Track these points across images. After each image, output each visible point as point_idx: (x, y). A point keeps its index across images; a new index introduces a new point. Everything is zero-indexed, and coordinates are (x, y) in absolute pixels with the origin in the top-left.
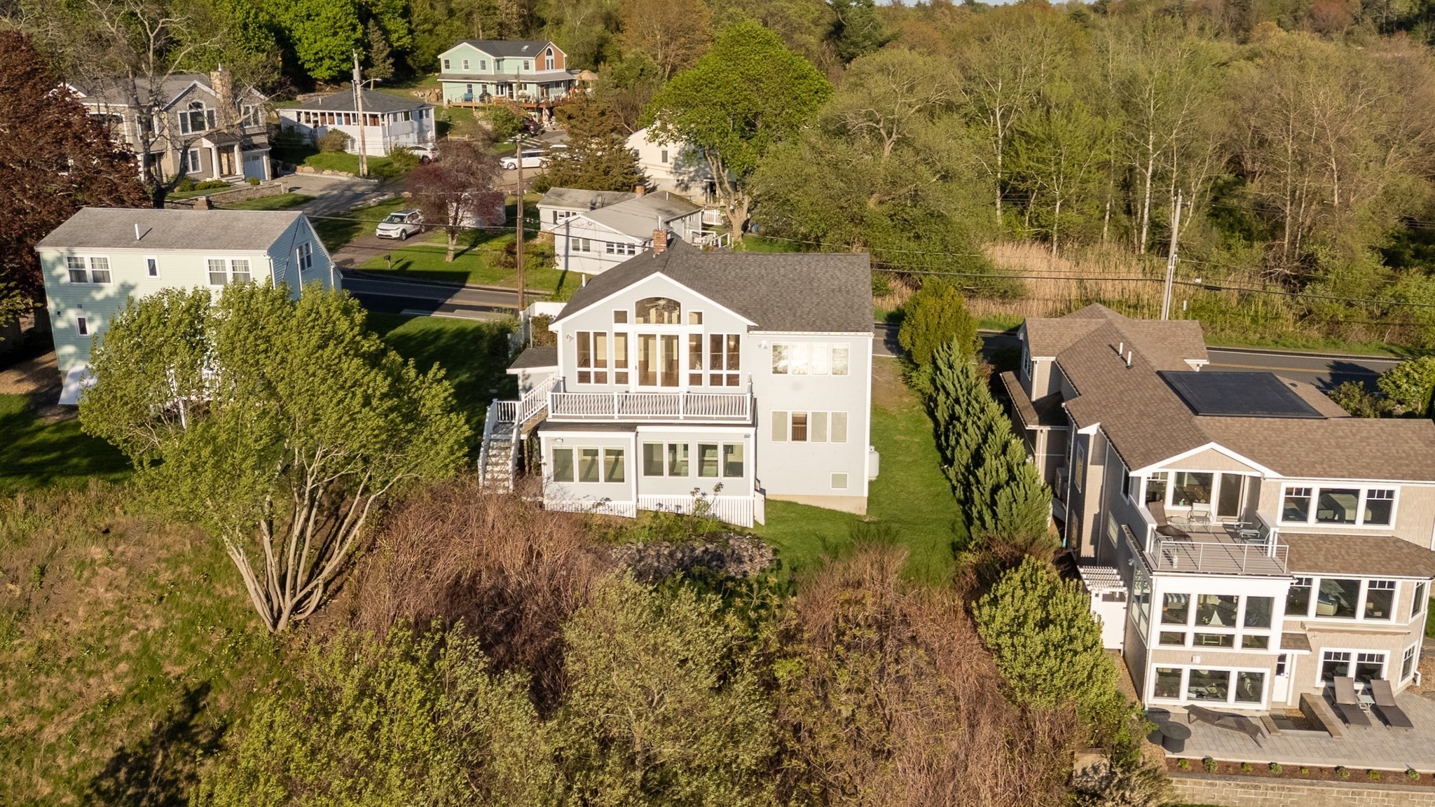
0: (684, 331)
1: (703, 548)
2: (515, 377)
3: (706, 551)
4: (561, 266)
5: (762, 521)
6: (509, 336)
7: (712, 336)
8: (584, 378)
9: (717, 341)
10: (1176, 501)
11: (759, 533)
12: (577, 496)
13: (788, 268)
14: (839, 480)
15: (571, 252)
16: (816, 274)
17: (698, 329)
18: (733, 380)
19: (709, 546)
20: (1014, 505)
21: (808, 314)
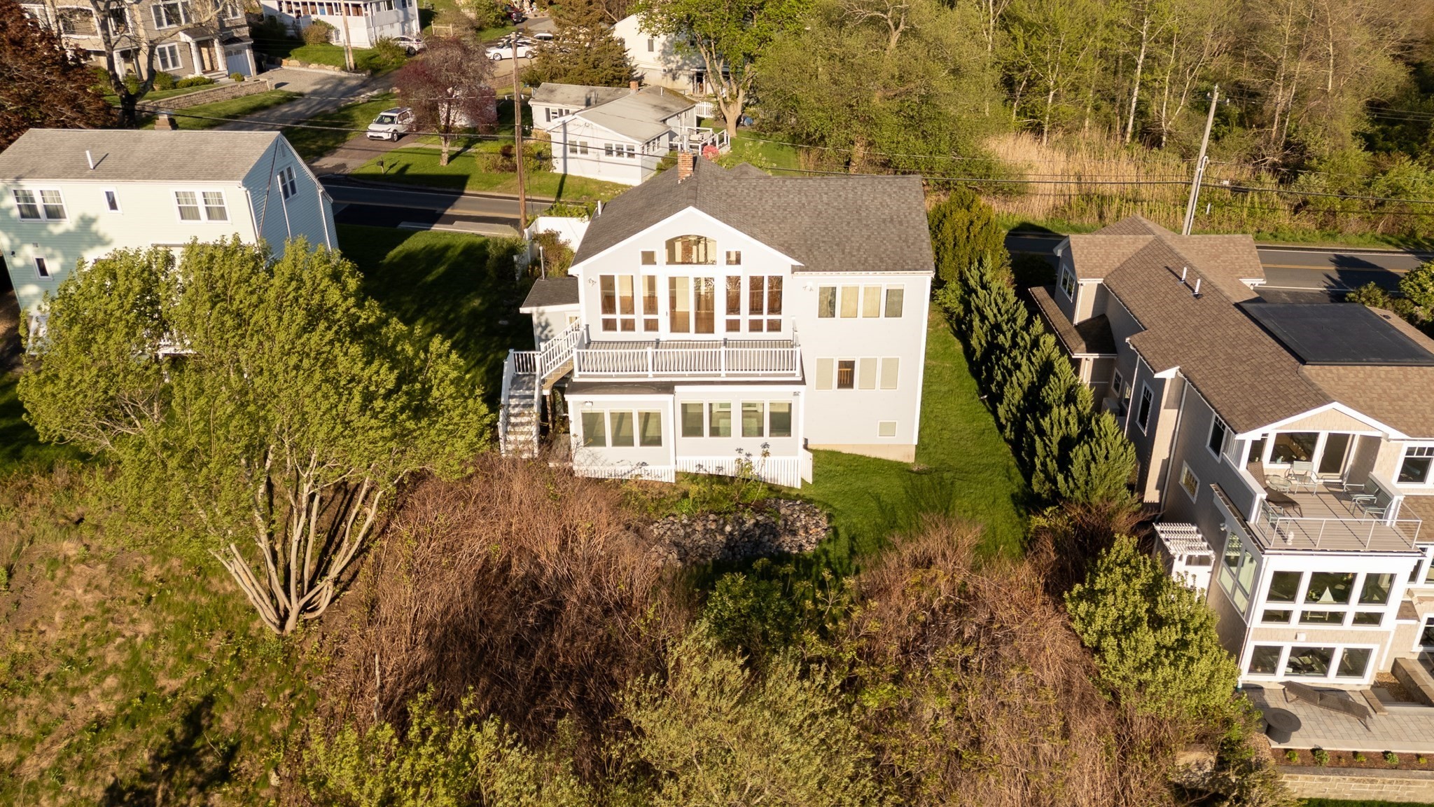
0: (719, 273)
1: (753, 521)
2: (529, 316)
3: (757, 524)
4: (559, 170)
5: (810, 480)
6: (515, 258)
7: (752, 279)
8: (609, 325)
9: (756, 283)
10: (1274, 459)
11: (807, 494)
12: (610, 461)
13: (833, 195)
14: (888, 429)
15: (569, 154)
16: (864, 201)
17: (734, 271)
18: (775, 326)
19: (760, 518)
20: (1093, 465)
21: (858, 250)
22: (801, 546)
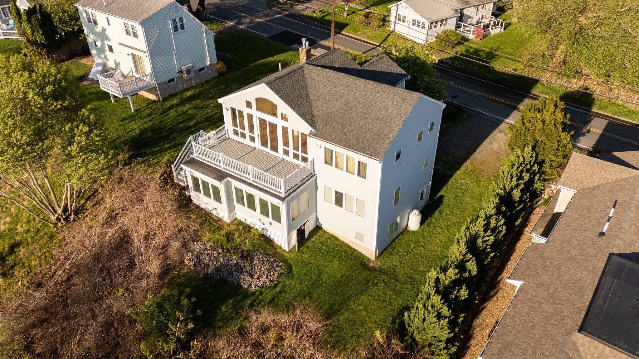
0: (279, 123)
4: (392, 28)
7: (293, 131)
8: (236, 133)
12: (204, 202)
13: (363, 93)
15: (397, 21)
16: (376, 102)
17: (285, 124)
18: (305, 160)
19: (239, 261)
21: (350, 133)
22: (251, 285)
